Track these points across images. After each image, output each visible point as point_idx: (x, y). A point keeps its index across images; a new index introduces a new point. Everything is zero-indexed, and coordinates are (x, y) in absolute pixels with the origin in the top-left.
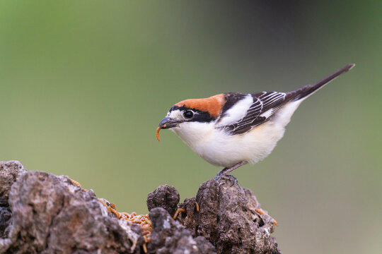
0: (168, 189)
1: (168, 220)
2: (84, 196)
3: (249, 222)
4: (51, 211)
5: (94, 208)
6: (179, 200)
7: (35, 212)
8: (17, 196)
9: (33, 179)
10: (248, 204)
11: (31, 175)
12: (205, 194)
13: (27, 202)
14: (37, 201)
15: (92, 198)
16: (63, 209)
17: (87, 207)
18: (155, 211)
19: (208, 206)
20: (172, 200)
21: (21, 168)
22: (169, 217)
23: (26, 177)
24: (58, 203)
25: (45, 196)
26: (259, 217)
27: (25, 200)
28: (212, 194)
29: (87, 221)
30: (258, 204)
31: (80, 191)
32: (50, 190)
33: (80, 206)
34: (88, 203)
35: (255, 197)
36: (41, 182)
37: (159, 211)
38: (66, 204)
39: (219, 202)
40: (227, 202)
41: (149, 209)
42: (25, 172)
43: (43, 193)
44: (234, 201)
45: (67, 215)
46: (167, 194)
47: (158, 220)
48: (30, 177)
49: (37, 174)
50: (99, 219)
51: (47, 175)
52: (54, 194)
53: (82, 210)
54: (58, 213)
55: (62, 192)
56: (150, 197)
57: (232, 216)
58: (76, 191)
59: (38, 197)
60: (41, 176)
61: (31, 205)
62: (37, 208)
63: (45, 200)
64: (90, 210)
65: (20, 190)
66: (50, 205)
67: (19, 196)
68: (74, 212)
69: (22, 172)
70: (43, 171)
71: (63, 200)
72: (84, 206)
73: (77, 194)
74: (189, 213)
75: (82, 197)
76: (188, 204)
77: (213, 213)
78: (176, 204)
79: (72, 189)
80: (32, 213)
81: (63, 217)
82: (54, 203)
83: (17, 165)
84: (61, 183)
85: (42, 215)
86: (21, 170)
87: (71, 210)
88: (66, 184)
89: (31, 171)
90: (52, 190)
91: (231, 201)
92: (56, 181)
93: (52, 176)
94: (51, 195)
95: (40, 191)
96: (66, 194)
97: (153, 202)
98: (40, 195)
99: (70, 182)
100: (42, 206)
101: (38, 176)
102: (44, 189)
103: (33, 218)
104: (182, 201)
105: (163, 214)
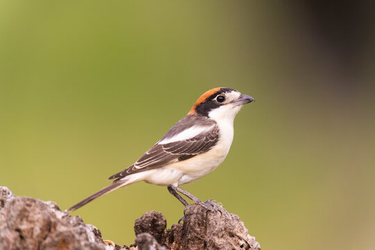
0: (155, 215)
1: (154, 246)
2: (71, 222)
3: (236, 247)
4: (38, 236)
5: (81, 234)
6: (166, 226)
7: (22, 237)
8: (4, 222)
9: (20, 205)
10: (236, 230)
11: (18, 201)
12: (192, 220)
13: (15, 227)
14: (24, 226)
15: (79, 224)
16: (50, 234)
17: (73, 233)
18: (141, 237)
19: (195, 231)
20: (158, 225)
21: (9, 194)
22: (155, 242)
23: (13, 202)
24: (45, 229)
25: (31, 222)
26: (246, 242)
27: (12, 225)
28: (199, 220)
29: (74, 247)
30: (246, 230)
31: (68, 217)
32: (37, 216)
33: (66, 232)
34: (75, 228)
35: (242, 223)
36: (28, 208)
37: (145, 236)
38: (52, 230)
39: (206, 228)
40: (214, 227)
41: (136, 234)
42: (13, 198)
43: (30, 219)
44: (221, 227)
45: (53, 241)
46: (154, 220)
47: (145, 245)
48: (17, 203)
49: (24, 200)
50: (86, 245)
51: (34, 201)
52: (41, 221)
53: (69, 236)
54: (45, 239)
55: (49, 218)
56: (137, 223)
57: (218, 241)
58: (63, 217)
59: (25, 222)
60: (28, 202)
61: (18, 230)
62: (25, 234)
63: (32, 225)
64: (77, 236)
65: (7, 216)
66: (37, 231)
67: (7, 221)
68: (60, 238)
69: (10, 198)
70: (31, 197)
71: (49, 226)
72: (70, 232)
73: (64, 219)
74: (176, 239)
75: (69, 223)
76: (175, 230)
77: (200, 239)
78: (163, 230)
79: (59, 215)
80: (19, 239)
81: (50, 243)
82: (41, 229)
83: (5, 192)
84: (48, 209)
85: (29, 241)
86: (9, 196)
87: (57, 236)
88: (53, 210)
89: (18, 197)
90: (39, 216)
91: (217, 226)
92: (43, 207)
93: (40, 202)
94: (38, 221)
95: (27, 217)
96: (53, 220)
97: (140, 228)
98: (27, 220)
99: (57, 208)
100: (29, 232)
101: (25, 202)
102: (31, 214)
103: (21, 243)
104: (169, 227)
105: (149, 240)
